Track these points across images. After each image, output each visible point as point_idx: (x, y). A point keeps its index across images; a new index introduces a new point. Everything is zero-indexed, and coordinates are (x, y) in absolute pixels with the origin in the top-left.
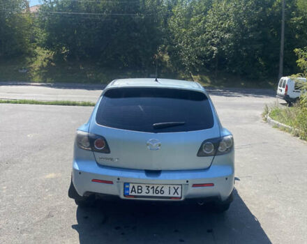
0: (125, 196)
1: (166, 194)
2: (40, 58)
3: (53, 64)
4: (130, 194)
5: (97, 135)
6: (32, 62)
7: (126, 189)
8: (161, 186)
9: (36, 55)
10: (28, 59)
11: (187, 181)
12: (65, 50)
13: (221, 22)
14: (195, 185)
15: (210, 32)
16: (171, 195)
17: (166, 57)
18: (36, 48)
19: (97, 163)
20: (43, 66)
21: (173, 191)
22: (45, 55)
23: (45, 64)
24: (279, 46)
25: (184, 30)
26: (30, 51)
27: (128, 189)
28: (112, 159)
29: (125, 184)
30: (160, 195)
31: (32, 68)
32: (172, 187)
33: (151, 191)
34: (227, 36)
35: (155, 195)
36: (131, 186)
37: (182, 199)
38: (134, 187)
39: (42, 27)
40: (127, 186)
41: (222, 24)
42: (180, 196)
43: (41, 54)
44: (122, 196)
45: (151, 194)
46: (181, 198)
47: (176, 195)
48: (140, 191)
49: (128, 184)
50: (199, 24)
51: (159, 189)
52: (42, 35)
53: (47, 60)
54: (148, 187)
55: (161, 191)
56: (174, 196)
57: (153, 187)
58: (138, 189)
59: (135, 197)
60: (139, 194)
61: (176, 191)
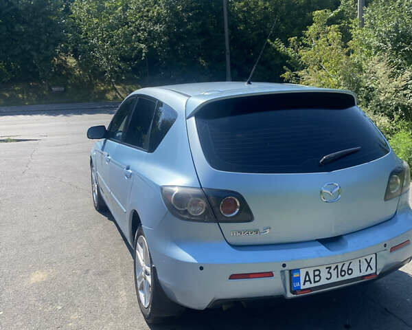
0: (293, 292)
1: (356, 274)
4: (302, 287)
8: (347, 263)
11: (386, 245)
13: (147, 8)
14: (393, 249)
15: (133, 22)
16: (363, 273)
17: (71, 61)
21: (364, 266)
24: (224, 40)
25: (96, 21)
27: (298, 279)
28: (257, 231)
30: (347, 277)
32: (363, 259)
34: (157, 27)
35: (341, 279)
36: (303, 273)
38: (307, 273)
41: (148, 11)
42: (374, 271)
44: (290, 295)
45: (334, 279)
46: (376, 273)
47: (369, 272)
49: (298, 270)
50: (117, 11)
51: (345, 268)
54: (330, 268)
55: (349, 269)
56: (367, 273)
57: (337, 267)
58: (315, 276)
59: (310, 289)
60: (317, 284)
61: (369, 265)
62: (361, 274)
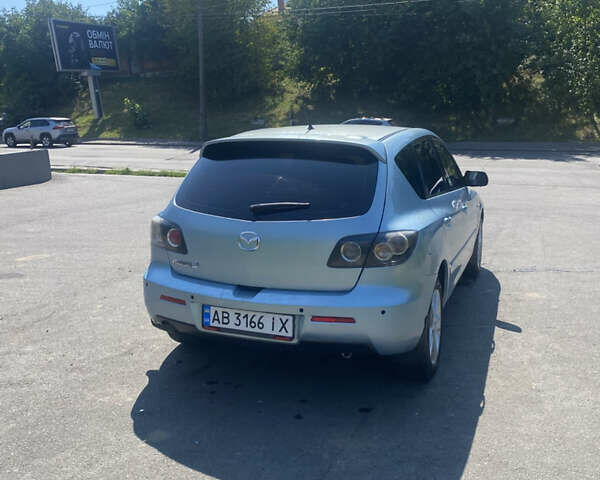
0: (203, 326)
1: (267, 330)
2: (289, 98)
3: (310, 107)
4: (212, 324)
5: (173, 223)
6: (275, 106)
7: (205, 315)
8: (259, 315)
9: (284, 91)
10: (269, 100)
11: (301, 310)
12: (332, 80)
14: (315, 319)
16: (276, 332)
17: (538, 81)
18: (282, 79)
19: (172, 268)
20: (292, 111)
21: (278, 325)
22: (296, 92)
23: (296, 107)
26: (273, 86)
27: (208, 315)
28: (190, 264)
29: (204, 306)
30: (256, 330)
31: (272, 115)
32: (277, 317)
33: (243, 321)
35: (249, 329)
36: (213, 310)
37: (295, 341)
38: (216, 312)
39: (292, 39)
40: (206, 311)
42: (290, 334)
43: (292, 89)
44: (200, 327)
45: (243, 327)
46: (292, 339)
47: (283, 333)
48: (226, 321)
49: (209, 307)
51: (255, 320)
52: (293, 54)
53: (300, 101)
54: (239, 315)
55: (259, 323)
56: (280, 334)
57: (247, 316)
58: (223, 317)
59: (219, 329)
60: (224, 326)
61: (284, 326)
62: (273, 333)
